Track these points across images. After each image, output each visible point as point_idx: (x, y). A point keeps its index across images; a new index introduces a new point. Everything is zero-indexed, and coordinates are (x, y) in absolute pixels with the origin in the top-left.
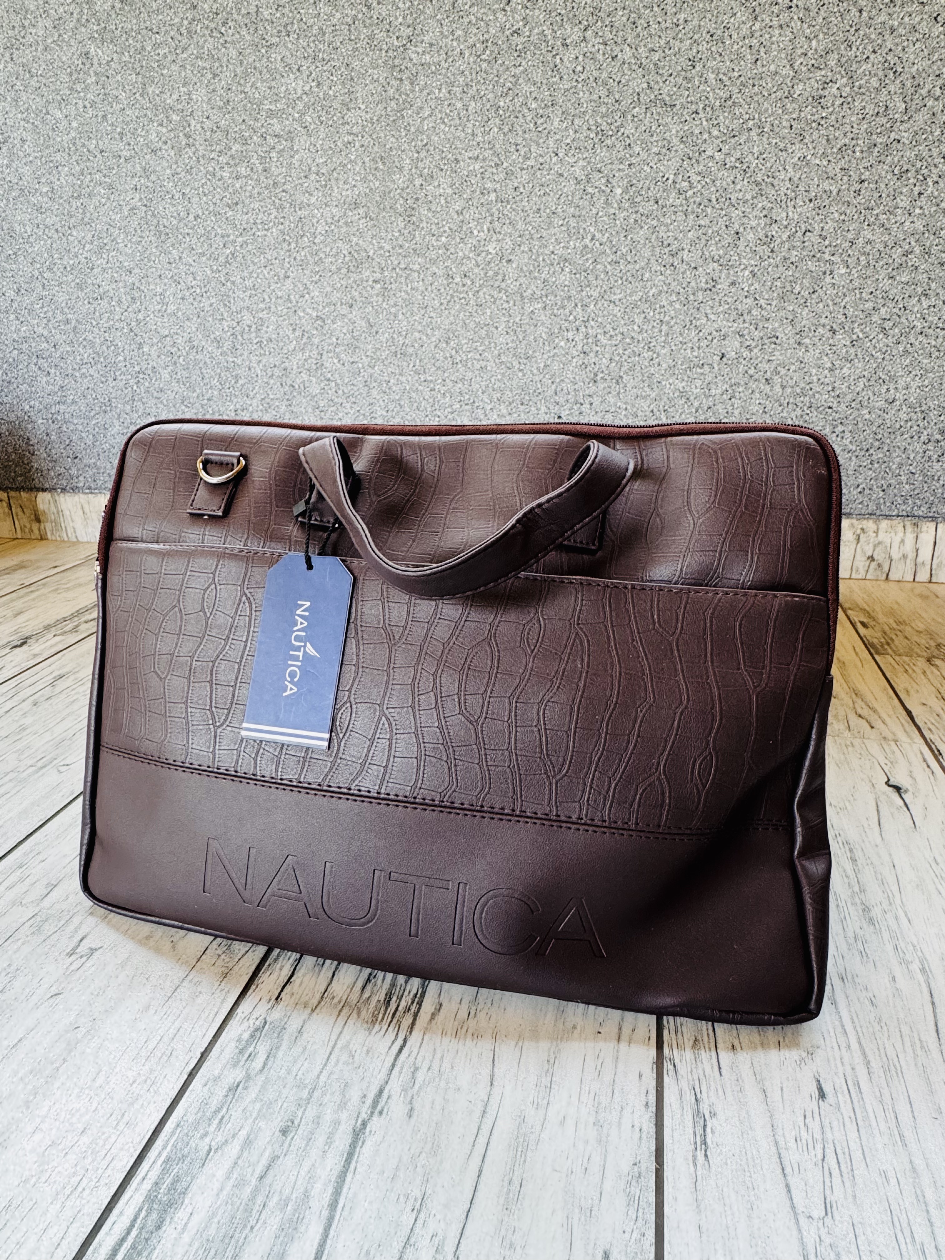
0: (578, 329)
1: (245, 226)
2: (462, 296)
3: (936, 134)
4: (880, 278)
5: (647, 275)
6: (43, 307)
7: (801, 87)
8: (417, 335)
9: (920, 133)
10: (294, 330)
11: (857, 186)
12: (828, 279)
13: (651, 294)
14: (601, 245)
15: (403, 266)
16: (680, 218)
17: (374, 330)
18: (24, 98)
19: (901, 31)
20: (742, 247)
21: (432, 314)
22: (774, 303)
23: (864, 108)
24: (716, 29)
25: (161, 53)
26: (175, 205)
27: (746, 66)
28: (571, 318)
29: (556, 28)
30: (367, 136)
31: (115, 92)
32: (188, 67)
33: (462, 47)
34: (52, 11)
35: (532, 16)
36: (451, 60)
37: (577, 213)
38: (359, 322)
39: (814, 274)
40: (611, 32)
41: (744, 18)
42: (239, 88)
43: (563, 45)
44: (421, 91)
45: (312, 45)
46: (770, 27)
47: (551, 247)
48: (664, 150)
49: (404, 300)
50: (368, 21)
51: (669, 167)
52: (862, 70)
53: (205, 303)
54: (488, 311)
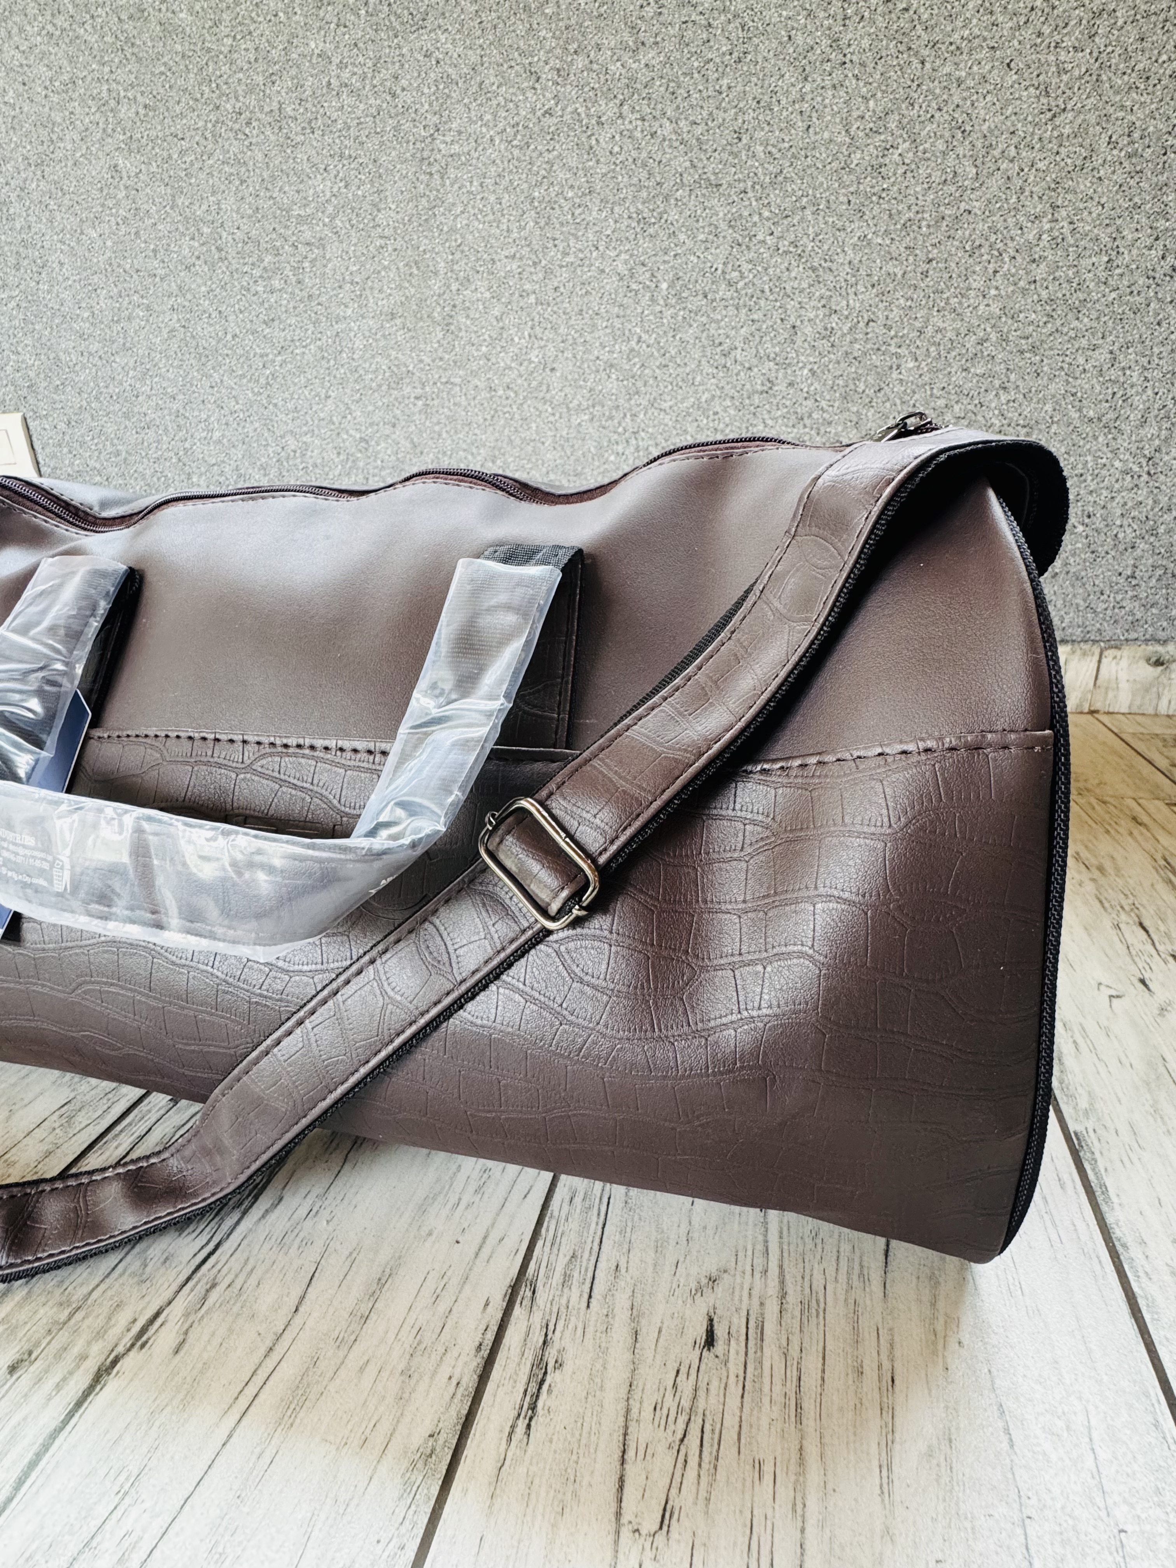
0: (627, 442)
1: (283, 344)
2: (505, 410)
3: (1012, 201)
4: (953, 370)
5: (698, 379)
6: (93, 439)
7: (858, 156)
8: (461, 453)
9: (994, 201)
10: (339, 454)
11: (925, 267)
12: (895, 375)
13: (703, 399)
14: (648, 346)
15: (444, 380)
16: (731, 313)
17: (418, 450)
18: (58, 218)
19: (970, 83)
20: (799, 342)
21: (477, 431)
22: (836, 404)
23: (930, 176)
24: (763, 94)
25: (188, 160)
26: (211, 325)
27: (797, 135)
28: (620, 430)
29: (590, 105)
30: (399, 239)
31: (146, 206)
32: (215, 173)
33: (492, 133)
34: (78, 122)
35: (564, 93)
36: (480, 148)
37: (622, 313)
38: (403, 442)
39: (879, 370)
40: (649, 105)
41: (793, 80)
42: (268, 194)
43: (598, 123)
44: (452, 185)
45: (337, 141)
46: (823, 88)
47: (596, 353)
48: (711, 237)
49: (448, 417)
50: (393, 111)
51: (717, 255)
52: (925, 132)
53: (249, 428)
54: (534, 426)
